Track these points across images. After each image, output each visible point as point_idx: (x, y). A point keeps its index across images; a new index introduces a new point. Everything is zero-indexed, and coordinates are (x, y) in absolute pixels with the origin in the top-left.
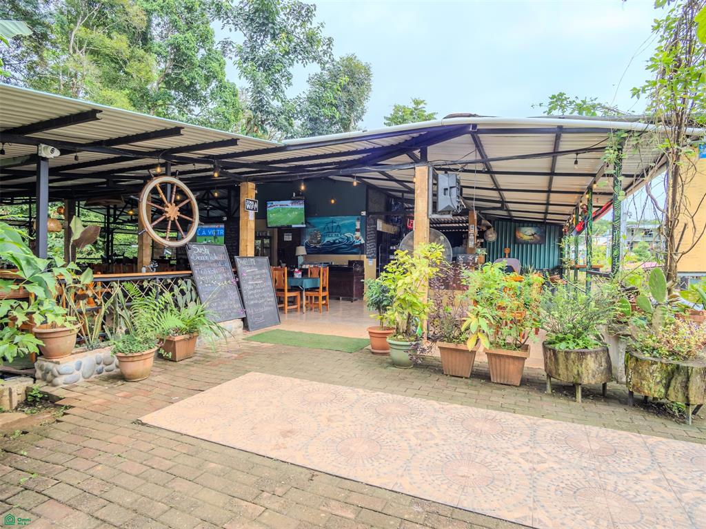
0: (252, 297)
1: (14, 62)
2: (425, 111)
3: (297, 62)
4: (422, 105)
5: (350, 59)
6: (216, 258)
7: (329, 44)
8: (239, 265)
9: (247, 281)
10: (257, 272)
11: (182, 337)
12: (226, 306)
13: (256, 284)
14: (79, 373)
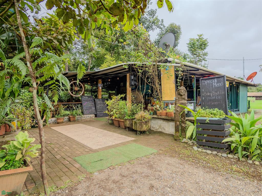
0: (99, 109)
1: (78, 43)
2: (204, 39)
3: (150, 30)
4: (202, 36)
5: (171, 25)
6: (90, 99)
7: (162, 22)
8: (96, 101)
9: (98, 105)
10: (102, 103)
11: (72, 116)
12: (91, 111)
13: (101, 106)
14: (51, 122)
